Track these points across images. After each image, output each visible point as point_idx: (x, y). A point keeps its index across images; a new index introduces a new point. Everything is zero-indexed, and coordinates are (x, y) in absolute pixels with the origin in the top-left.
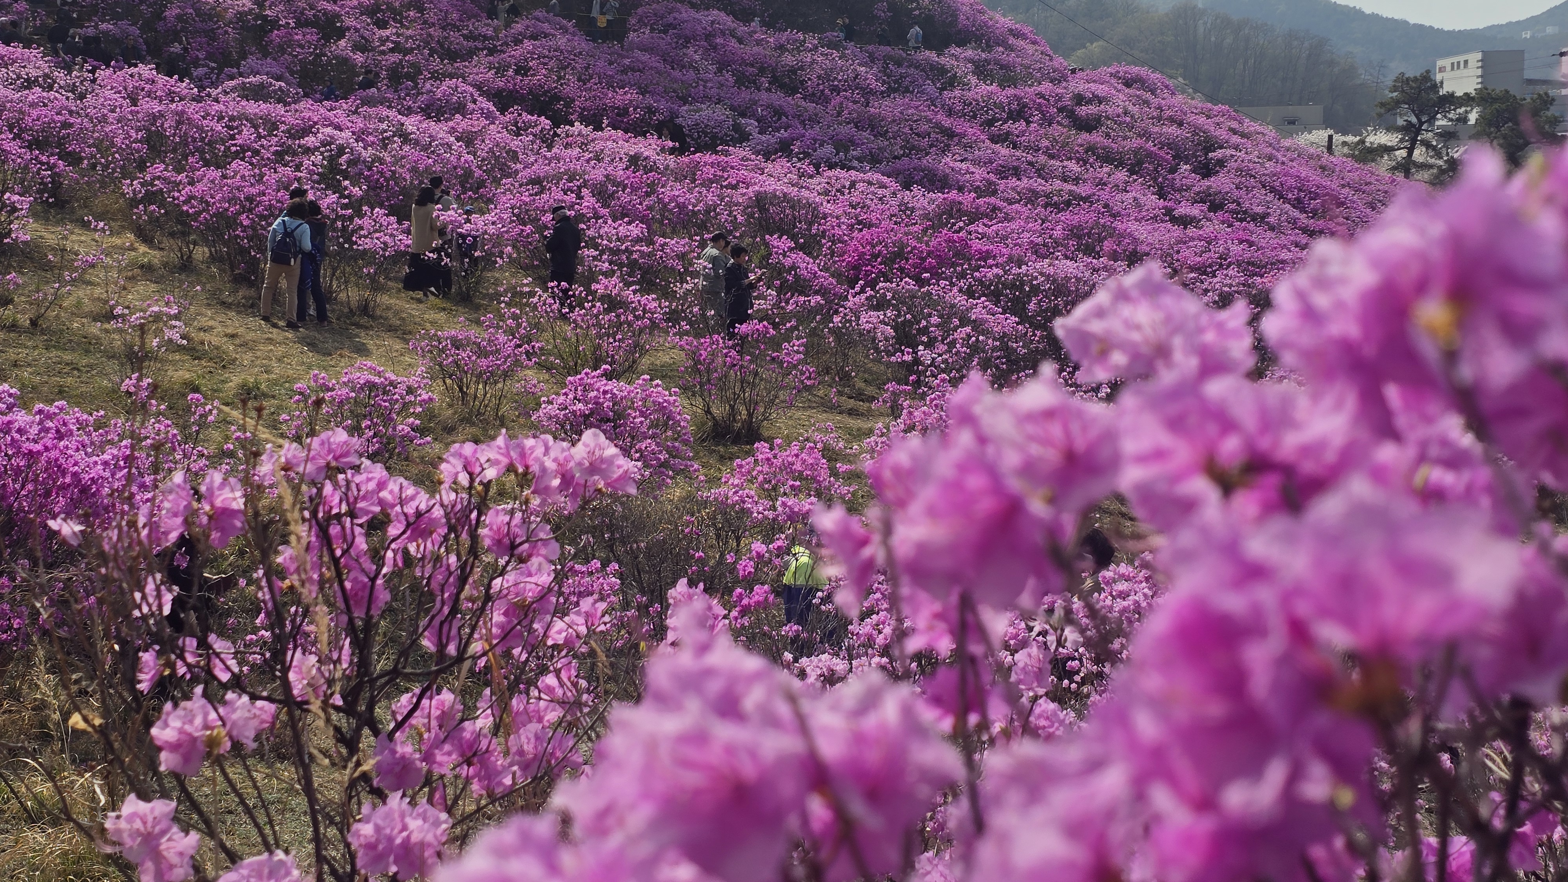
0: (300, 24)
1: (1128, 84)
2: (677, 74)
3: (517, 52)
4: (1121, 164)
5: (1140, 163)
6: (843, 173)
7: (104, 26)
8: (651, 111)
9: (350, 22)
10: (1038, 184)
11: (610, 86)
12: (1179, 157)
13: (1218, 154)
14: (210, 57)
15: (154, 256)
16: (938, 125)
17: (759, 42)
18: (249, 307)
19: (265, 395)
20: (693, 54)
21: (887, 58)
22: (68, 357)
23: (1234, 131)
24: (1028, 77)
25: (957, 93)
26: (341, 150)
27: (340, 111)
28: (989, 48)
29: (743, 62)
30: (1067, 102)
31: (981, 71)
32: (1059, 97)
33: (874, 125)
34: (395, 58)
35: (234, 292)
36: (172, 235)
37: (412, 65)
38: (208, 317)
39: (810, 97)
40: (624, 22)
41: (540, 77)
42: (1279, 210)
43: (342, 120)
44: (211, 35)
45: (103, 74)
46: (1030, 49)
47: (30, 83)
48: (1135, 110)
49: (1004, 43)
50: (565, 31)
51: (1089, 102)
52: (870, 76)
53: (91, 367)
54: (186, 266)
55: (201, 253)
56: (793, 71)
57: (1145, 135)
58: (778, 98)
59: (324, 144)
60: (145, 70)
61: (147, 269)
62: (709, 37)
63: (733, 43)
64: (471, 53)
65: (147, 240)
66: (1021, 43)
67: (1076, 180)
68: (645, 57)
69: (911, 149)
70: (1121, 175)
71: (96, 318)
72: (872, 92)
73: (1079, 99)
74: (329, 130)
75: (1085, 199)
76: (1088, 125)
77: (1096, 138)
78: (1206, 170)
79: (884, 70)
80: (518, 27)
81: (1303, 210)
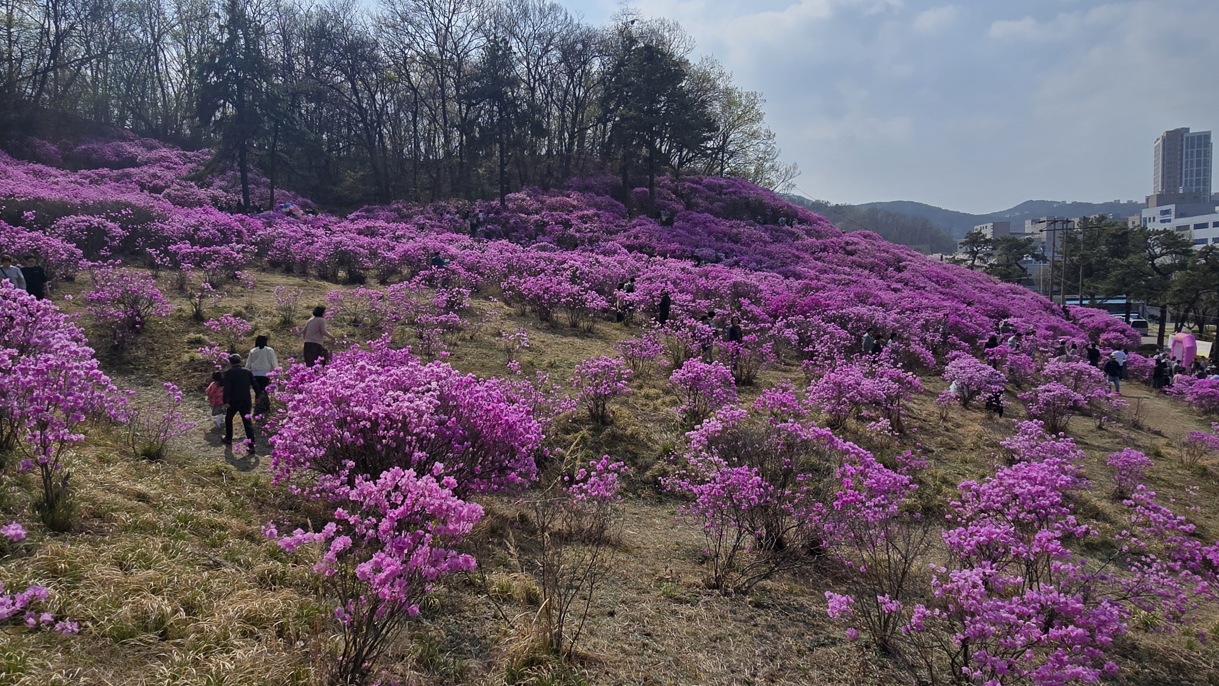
0: (556, 224)
1: (865, 237)
2: (693, 237)
3: (634, 231)
4: (866, 268)
5: (873, 267)
6: (761, 273)
7: (489, 227)
8: (684, 251)
9: (574, 222)
10: (836, 276)
11: (669, 242)
12: (889, 265)
13: (904, 263)
14: (526, 236)
15: (512, 310)
16: (794, 254)
17: (723, 225)
18: (547, 330)
19: (558, 366)
20: (699, 229)
21: (772, 229)
22: (484, 352)
23: (909, 255)
24: (826, 236)
25: (800, 242)
26: (577, 269)
27: (575, 254)
28: (811, 225)
29: (718, 232)
30: (843, 244)
31: (808, 233)
32: (840, 243)
33: (769, 254)
34: (591, 234)
35: (542, 324)
36: (517, 302)
37: (596, 237)
38: (534, 334)
39: (744, 245)
40: (672, 219)
41: (643, 239)
42: (931, 285)
43: (577, 258)
44: (526, 229)
45: (490, 243)
46: (826, 225)
47: (465, 247)
48: (869, 247)
49: (816, 223)
50: (651, 222)
51: (851, 244)
52: (766, 236)
53: (493, 355)
54: (523, 314)
55: (528, 308)
56: (737, 235)
57: (874, 256)
58: (730, 245)
59: (571, 267)
60: (505, 242)
61: (509, 315)
62: (704, 223)
63: (714, 225)
64: (618, 231)
65: (509, 305)
66: (822, 223)
67: (849, 274)
68: (681, 231)
69: (784, 264)
70: (866, 272)
71: (494, 335)
72: (767, 242)
73: (847, 243)
74: (572, 262)
75: (855, 282)
76: (851, 253)
77: (854, 258)
78: (899, 270)
79: (771, 234)
80: (634, 222)
81: (939, 285)
